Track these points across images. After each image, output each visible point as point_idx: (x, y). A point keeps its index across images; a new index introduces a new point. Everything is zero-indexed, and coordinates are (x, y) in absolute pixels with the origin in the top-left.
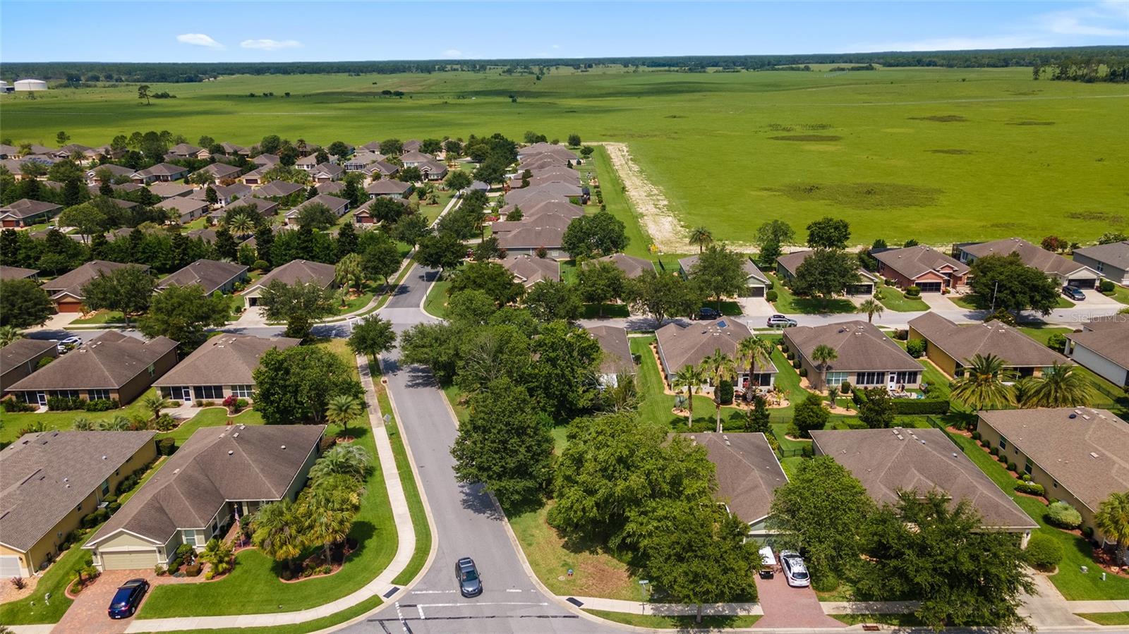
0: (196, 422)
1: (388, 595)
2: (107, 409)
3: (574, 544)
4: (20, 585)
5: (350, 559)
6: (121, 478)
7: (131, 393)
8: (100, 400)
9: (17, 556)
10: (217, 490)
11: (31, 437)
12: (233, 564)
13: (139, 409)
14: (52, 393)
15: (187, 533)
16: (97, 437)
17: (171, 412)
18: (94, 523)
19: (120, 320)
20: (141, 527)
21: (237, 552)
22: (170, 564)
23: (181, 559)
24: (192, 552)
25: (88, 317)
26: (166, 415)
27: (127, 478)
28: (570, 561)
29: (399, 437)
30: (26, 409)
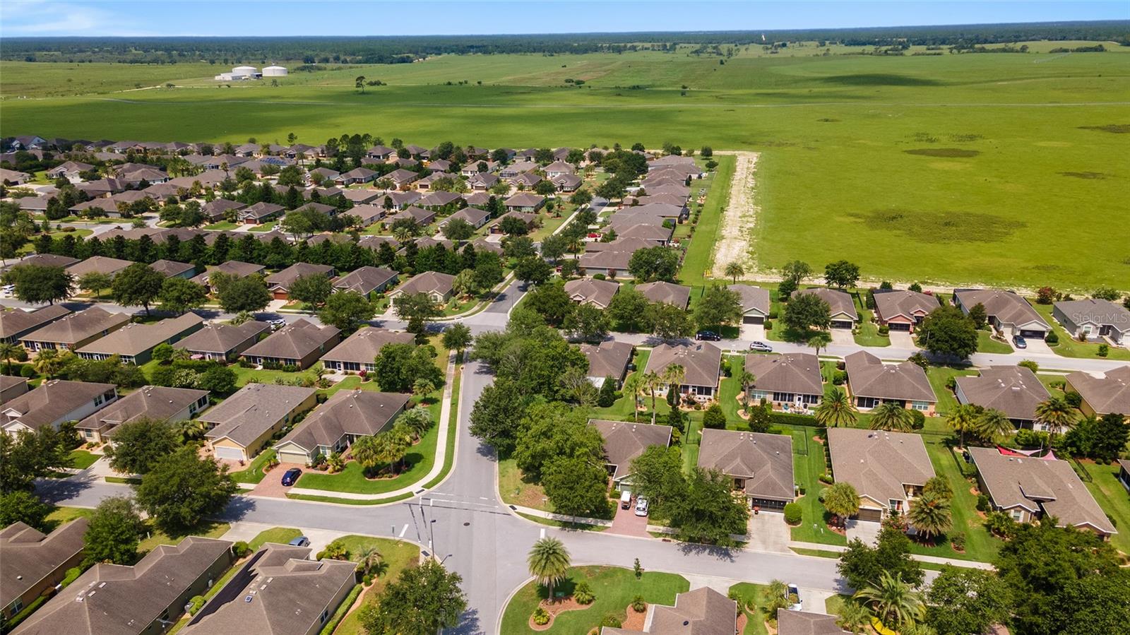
0: (342, 385)
1: (417, 493)
2: (294, 371)
3: (528, 478)
4: (242, 464)
5: (404, 472)
6: (295, 414)
7: (309, 362)
8: (290, 365)
9: (242, 449)
10: (341, 426)
11: (252, 385)
12: (343, 467)
13: (309, 374)
14: (265, 358)
15: (323, 448)
16: (285, 388)
17: (328, 376)
18: (280, 437)
19: (310, 308)
20: (300, 441)
21: (346, 462)
22: (313, 463)
23: (318, 461)
24: (325, 458)
25: (292, 304)
26: (325, 379)
27: (299, 415)
28: (521, 487)
29: (457, 406)
30: (251, 367)
